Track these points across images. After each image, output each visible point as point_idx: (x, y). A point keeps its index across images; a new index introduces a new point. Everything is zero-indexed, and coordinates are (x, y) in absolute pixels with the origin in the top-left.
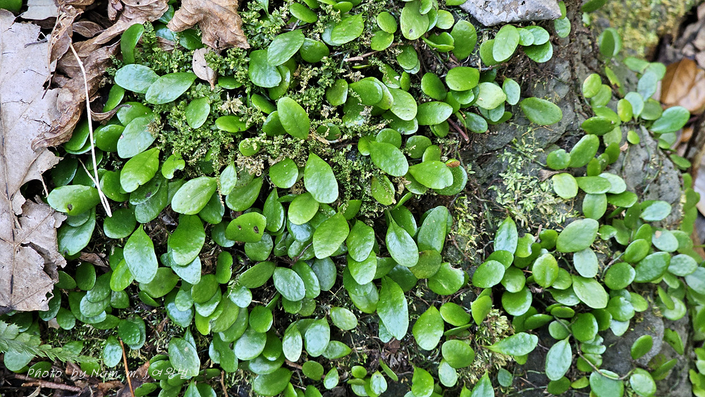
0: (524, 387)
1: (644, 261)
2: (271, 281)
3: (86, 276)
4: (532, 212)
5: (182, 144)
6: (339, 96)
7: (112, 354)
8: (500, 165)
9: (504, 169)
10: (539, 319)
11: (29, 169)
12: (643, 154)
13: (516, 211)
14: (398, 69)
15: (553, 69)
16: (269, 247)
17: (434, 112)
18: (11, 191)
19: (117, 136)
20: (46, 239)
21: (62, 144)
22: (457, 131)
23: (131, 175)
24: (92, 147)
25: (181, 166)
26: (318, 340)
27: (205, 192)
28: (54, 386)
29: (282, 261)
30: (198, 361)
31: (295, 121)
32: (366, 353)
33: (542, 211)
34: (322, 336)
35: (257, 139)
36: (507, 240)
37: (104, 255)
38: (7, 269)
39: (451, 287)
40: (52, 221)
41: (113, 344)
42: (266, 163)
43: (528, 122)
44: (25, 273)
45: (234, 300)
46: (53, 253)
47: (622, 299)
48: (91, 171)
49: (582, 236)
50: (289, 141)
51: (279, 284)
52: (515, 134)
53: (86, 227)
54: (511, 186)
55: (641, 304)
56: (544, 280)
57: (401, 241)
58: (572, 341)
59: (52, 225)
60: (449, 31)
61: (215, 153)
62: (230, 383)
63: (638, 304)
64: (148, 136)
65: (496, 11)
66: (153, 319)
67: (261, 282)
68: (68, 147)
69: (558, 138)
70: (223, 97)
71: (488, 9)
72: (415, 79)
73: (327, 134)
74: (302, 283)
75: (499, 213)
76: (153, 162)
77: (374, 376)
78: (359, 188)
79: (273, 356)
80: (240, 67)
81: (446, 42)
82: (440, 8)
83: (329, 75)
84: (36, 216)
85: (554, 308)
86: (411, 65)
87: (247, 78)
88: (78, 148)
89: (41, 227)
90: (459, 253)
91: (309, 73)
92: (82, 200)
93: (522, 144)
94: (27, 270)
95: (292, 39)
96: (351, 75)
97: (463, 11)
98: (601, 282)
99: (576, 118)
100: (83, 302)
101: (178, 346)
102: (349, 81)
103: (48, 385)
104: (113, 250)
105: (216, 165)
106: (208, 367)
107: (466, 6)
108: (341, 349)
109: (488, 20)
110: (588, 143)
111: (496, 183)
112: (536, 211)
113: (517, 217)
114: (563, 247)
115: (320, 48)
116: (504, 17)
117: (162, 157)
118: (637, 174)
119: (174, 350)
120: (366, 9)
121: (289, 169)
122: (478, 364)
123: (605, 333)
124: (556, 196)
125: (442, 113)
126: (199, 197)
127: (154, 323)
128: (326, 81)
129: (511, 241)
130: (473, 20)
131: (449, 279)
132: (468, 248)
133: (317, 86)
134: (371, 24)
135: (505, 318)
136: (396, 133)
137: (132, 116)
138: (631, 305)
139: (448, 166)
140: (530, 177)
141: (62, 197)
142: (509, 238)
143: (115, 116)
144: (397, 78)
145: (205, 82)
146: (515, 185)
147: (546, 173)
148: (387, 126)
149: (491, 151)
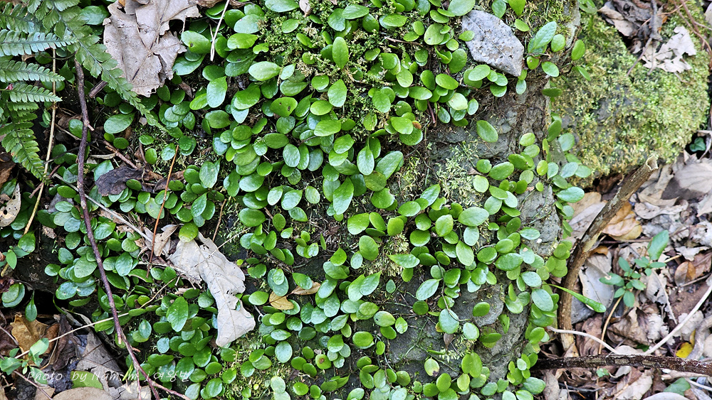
0: (400, 302)
1: (506, 256)
2: (282, 149)
3: (178, 96)
4: (454, 190)
5: (273, 39)
6: (371, 56)
7: (168, 153)
8: (449, 154)
9: (450, 157)
10: (428, 257)
11: (180, 12)
12: (542, 201)
13: (445, 184)
14: (413, 59)
15: (506, 113)
16: (291, 127)
17: (422, 93)
18: (164, 20)
19: (239, 18)
20: (169, 57)
21: (206, 7)
22: (431, 115)
23: (235, 40)
24: (221, 18)
25: (266, 50)
26: (291, 202)
27: (272, 72)
28: (123, 158)
29: (294, 140)
30: (215, 179)
31: (340, 54)
32: (316, 227)
33: (460, 192)
34: (294, 200)
35: (315, 55)
36: (430, 196)
37: (194, 90)
38: (137, 64)
39: (383, 204)
40: (178, 47)
41: (171, 148)
42: (313, 73)
43: (477, 136)
44: (147, 71)
45: (255, 149)
46: (169, 67)
47: (482, 271)
48: (213, 33)
49: (476, 218)
50: (332, 66)
51: (286, 153)
52: (466, 139)
53: (194, 64)
54: (449, 167)
55: (492, 280)
56: (440, 230)
57: (367, 158)
58: (441, 283)
59: (176, 50)
60: (452, 52)
61: (288, 52)
62: (226, 211)
63: (490, 279)
64: (256, 27)
65: (484, 54)
66: (202, 146)
67: (276, 146)
68: (208, 11)
69: (491, 156)
70: (308, 24)
71: (480, 51)
72: (420, 70)
73: (355, 73)
74: (299, 158)
75: (434, 180)
76: (251, 42)
77: (313, 245)
78: (358, 116)
79: (260, 198)
80: (326, 12)
81: (448, 56)
82: (454, 38)
83: (373, 42)
84: (170, 41)
85: (439, 254)
86: (421, 60)
87: (326, 20)
88: (212, 15)
89: (170, 47)
90: (399, 190)
91: (361, 35)
92: (201, 45)
93: (467, 147)
94: (149, 70)
95: (362, 10)
96: (384, 48)
97: (466, 46)
98: (475, 255)
99: (507, 150)
100: (169, 110)
101: (209, 166)
102: (382, 51)
103: (120, 156)
104: (201, 89)
105: (286, 59)
106: (219, 191)
107: (469, 44)
108: (301, 215)
109: (477, 57)
110: (507, 167)
111: (441, 162)
112: (456, 190)
113: (444, 189)
114: (462, 220)
115: (374, 24)
116: (486, 60)
117: (257, 42)
118: (531, 210)
119: (205, 168)
120: (412, 16)
121: (324, 81)
122: (378, 264)
123: (463, 287)
124: (473, 188)
125: (425, 95)
126: (266, 73)
127: (202, 148)
128: (368, 43)
129: (433, 197)
130: (469, 54)
131: (384, 199)
132: (405, 189)
133: (363, 45)
134: (411, 26)
135: (407, 244)
136: (394, 93)
137: (252, 12)
138: (485, 277)
139: (413, 124)
140: (463, 169)
141: (191, 38)
142: (432, 195)
143: (243, 7)
144: (410, 63)
145: (303, 13)
146: (452, 169)
147: (473, 171)
148: (391, 87)
149: (448, 142)
